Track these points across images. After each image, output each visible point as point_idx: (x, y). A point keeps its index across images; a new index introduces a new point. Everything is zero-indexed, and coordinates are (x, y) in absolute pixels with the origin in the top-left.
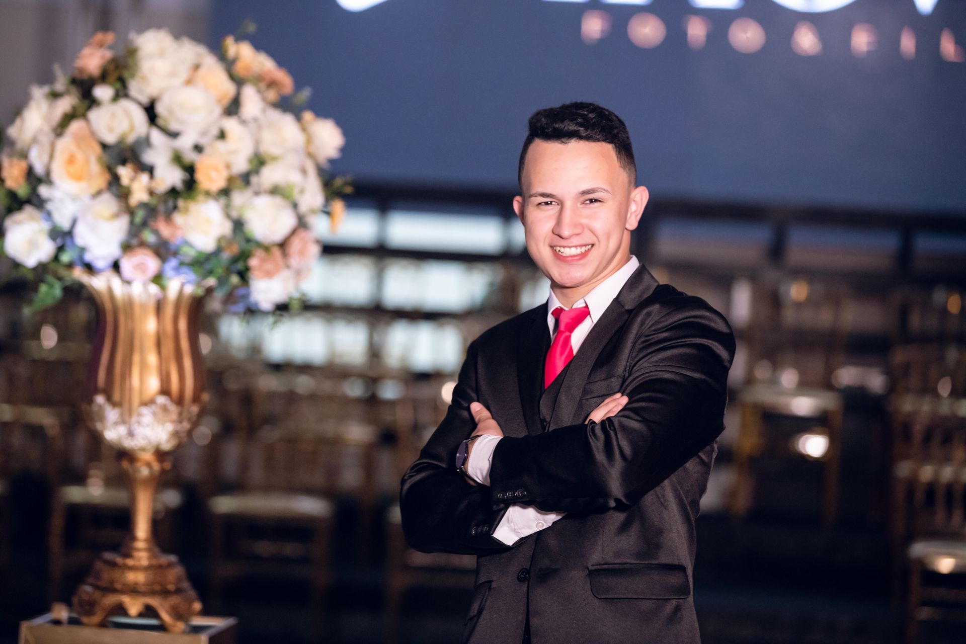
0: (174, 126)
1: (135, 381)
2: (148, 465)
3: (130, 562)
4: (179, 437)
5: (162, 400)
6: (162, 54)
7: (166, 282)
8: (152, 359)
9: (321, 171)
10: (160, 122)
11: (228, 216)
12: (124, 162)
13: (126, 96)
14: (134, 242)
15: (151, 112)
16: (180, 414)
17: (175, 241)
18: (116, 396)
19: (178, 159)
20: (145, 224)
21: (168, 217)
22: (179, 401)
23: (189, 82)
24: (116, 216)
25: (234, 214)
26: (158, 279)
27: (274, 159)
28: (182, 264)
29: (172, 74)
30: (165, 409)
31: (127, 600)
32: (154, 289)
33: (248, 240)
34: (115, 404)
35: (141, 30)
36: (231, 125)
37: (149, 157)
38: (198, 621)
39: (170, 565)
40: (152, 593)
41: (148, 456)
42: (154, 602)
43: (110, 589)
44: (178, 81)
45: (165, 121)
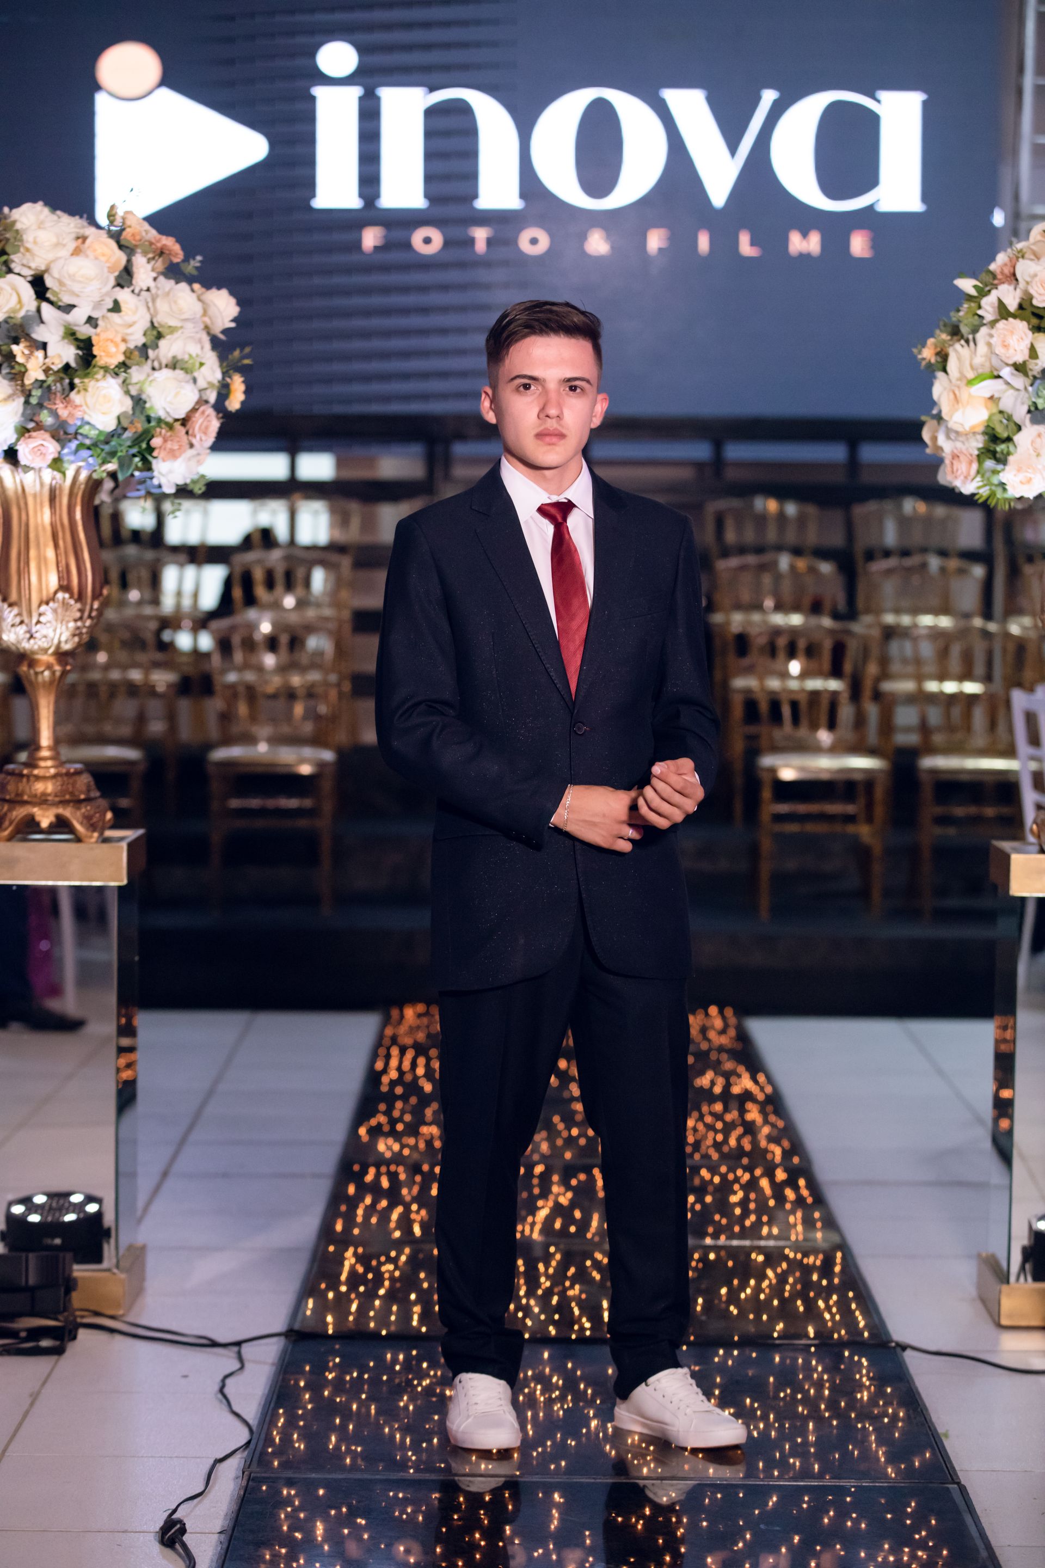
0: (66, 299)
1: (34, 578)
2: (49, 667)
3: (36, 772)
4: (80, 635)
5: (60, 595)
6: (41, 225)
7: (66, 465)
8: (50, 553)
9: (216, 343)
10: (49, 295)
11: (127, 392)
12: (16, 341)
13: (10, 271)
14: (31, 425)
15: (39, 285)
16: (82, 611)
17: (74, 422)
18: (14, 597)
19: (71, 334)
20: (40, 405)
21: (66, 397)
22: (80, 598)
23: (77, 252)
24: (10, 398)
25: (134, 392)
26: (57, 463)
27: (173, 330)
28: (81, 446)
29: (58, 245)
30: (64, 604)
31: (36, 811)
32: (48, 476)
33: (149, 419)
34: (11, 605)
35: (15, 205)
36: (124, 295)
37: (40, 334)
38: (109, 833)
39: (78, 773)
40: (64, 803)
41: (47, 658)
42: (67, 812)
43: (18, 801)
44: (65, 252)
45: (55, 294)
